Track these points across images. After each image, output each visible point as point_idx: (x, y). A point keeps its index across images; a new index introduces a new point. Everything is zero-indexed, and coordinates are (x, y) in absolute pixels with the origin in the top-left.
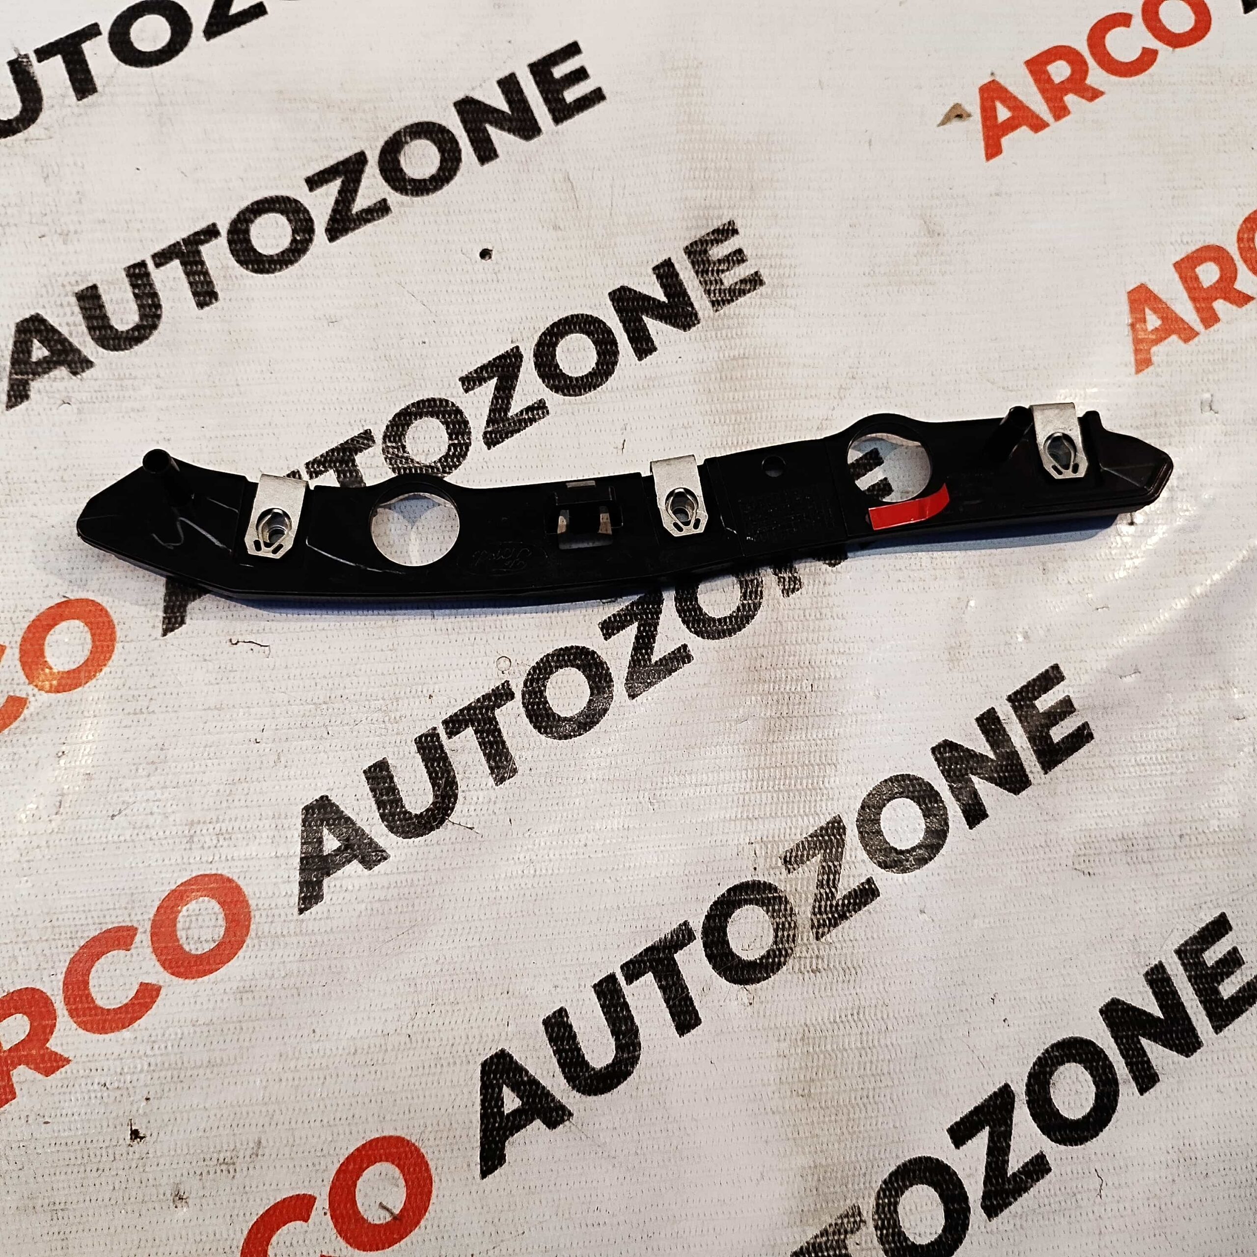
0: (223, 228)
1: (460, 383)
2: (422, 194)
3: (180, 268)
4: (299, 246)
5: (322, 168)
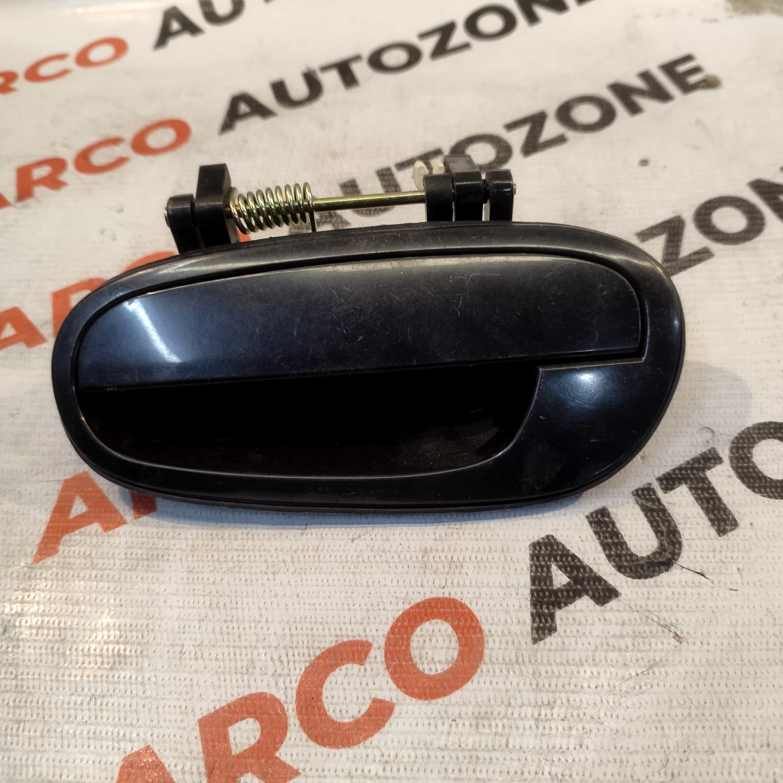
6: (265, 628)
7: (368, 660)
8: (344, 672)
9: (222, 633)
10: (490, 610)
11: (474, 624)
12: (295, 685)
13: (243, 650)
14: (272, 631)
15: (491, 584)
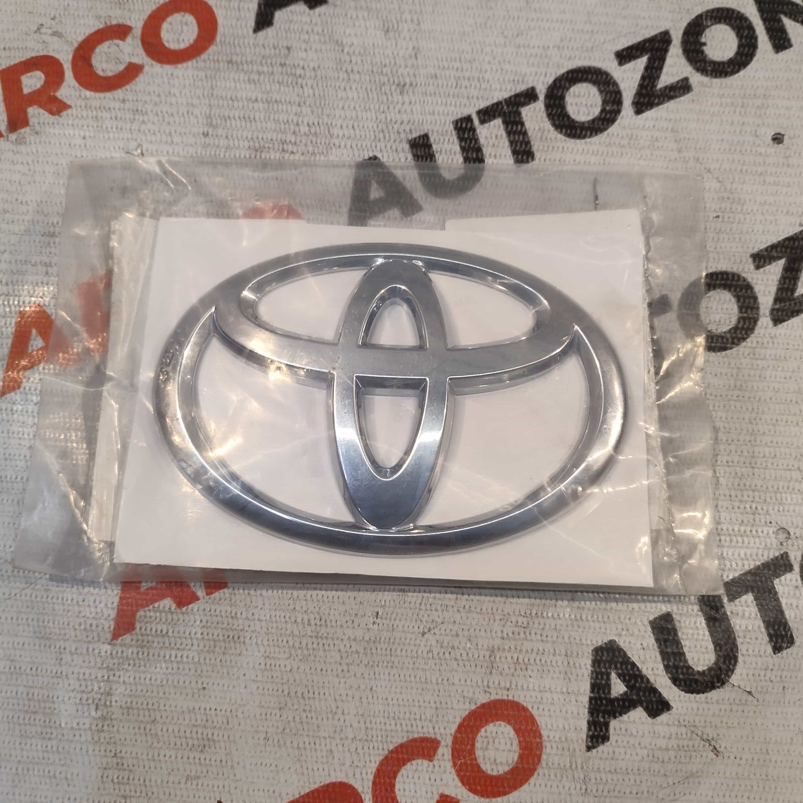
0: (542, 92)
1: (750, 260)
2: (720, 76)
3: (502, 127)
4: (608, 116)
5: (630, 43)
6: (342, 720)
7: (436, 757)
8: (414, 767)
9: (302, 722)
10: (550, 716)
11: (534, 729)
12: (371, 777)
13: (322, 740)
14: (348, 723)
15: (553, 689)
